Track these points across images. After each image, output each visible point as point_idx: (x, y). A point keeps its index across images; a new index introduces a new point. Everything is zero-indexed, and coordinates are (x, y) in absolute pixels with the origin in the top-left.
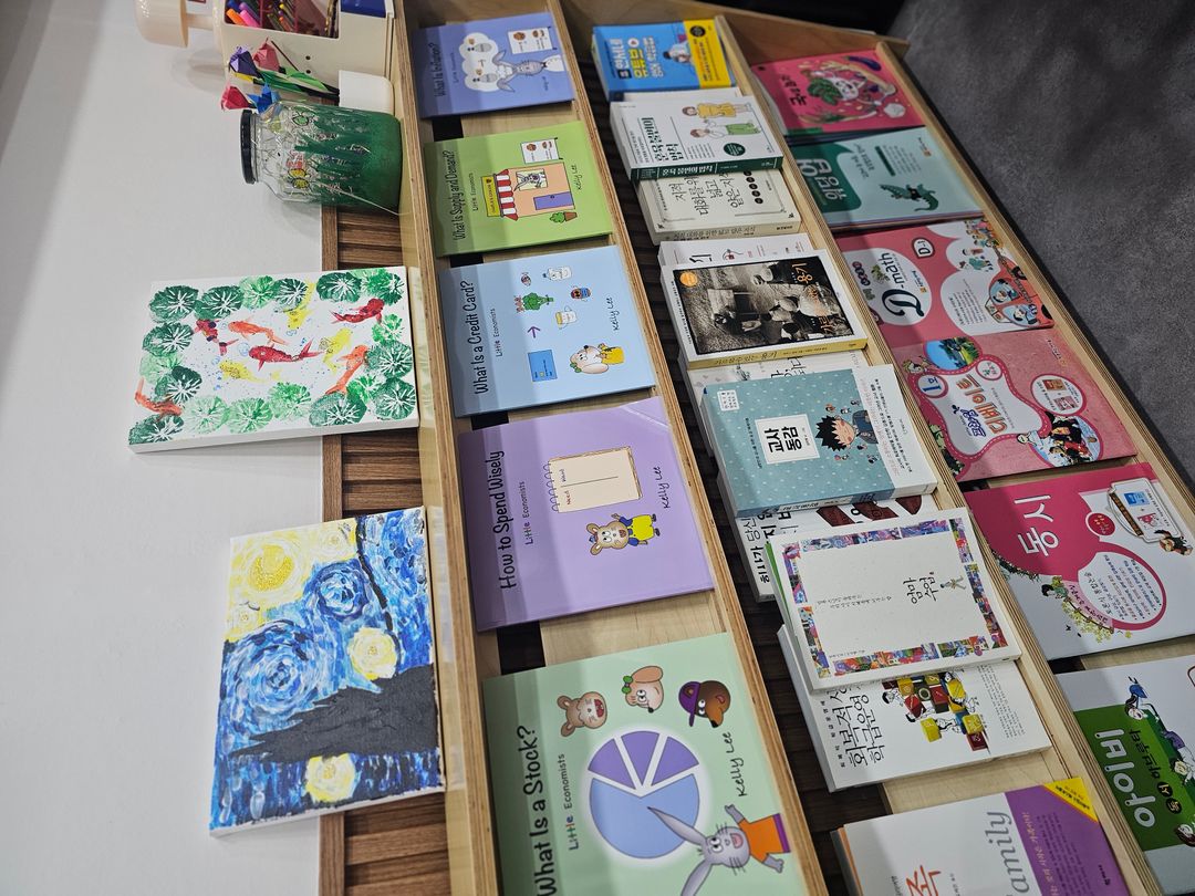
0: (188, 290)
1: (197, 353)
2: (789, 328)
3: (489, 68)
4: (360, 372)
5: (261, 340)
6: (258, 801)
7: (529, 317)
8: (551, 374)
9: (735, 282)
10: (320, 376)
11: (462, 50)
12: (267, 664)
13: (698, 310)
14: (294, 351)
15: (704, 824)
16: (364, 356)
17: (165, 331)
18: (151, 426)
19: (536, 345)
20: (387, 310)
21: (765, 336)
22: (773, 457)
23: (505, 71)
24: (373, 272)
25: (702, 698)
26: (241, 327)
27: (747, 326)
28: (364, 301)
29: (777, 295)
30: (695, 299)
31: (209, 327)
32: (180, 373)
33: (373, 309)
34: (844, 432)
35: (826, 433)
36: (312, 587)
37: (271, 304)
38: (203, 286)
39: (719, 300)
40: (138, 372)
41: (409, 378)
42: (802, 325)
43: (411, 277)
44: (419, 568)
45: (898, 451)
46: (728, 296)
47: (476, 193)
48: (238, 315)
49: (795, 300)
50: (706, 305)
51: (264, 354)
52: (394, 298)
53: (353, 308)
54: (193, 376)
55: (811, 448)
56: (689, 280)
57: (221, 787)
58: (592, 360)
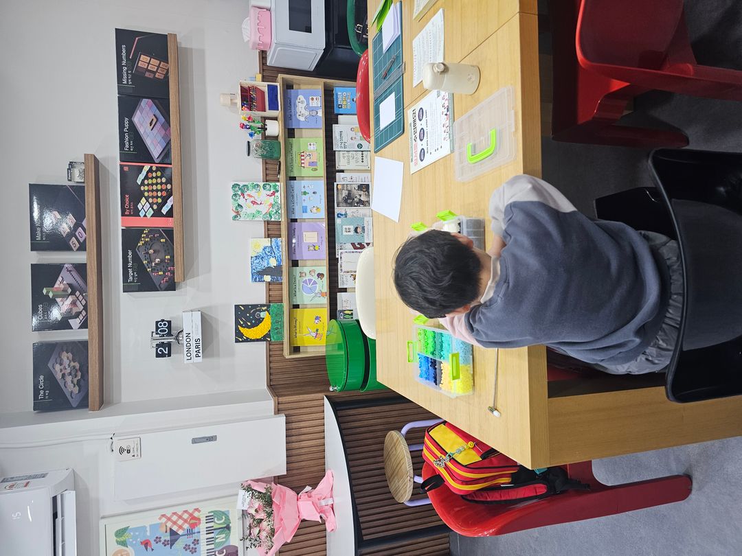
0: (238, 185)
1: (241, 201)
2: (357, 203)
3: (303, 111)
4: (271, 209)
5: (252, 199)
6: (258, 280)
7: (304, 197)
8: (306, 212)
9: (349, 189)
10: (264, 209)
11: (297, 102)
12: (258, 261)
13: (340, 195)
14: (259, 203)
15: (316, 291)
16: (272, 205)
17: (235, 195)
18: (236, 217)
19: (304, 204)
20: (276, 194)
21: (351, 205)
22: (345, 233)
23: (307, 113)
24: (274, 184)
25: (320, 275)
26: (249, 195)
27: (349, 201)
28: (272, 192)
29: (356, 193)
30: (340, 192)
31: (243, 194)
32: (239, 205)
33: (273, 194)
34: (359, 230)
35: (356, 230)
36: (264, 250)
37: (254, 190)
38: (241, 184)
39: (345, 193)
40: (232, 205)
41: (280, 212)
42: (361, 203)
43: (281, 185)
44: (280, 249)
45: (368, 235)
46: (347, 192)
47: (296, 159)
48: (249, 192)
49: (360, 195)
50: (342, 194)
51: (254, 203)
52: (278, 191)
53: (269, 193)
54: (241, 206)
55: (352, 233)
56: (340, 187)
57: (253, 277)
58: (314, 210)
